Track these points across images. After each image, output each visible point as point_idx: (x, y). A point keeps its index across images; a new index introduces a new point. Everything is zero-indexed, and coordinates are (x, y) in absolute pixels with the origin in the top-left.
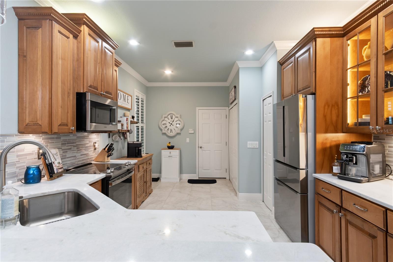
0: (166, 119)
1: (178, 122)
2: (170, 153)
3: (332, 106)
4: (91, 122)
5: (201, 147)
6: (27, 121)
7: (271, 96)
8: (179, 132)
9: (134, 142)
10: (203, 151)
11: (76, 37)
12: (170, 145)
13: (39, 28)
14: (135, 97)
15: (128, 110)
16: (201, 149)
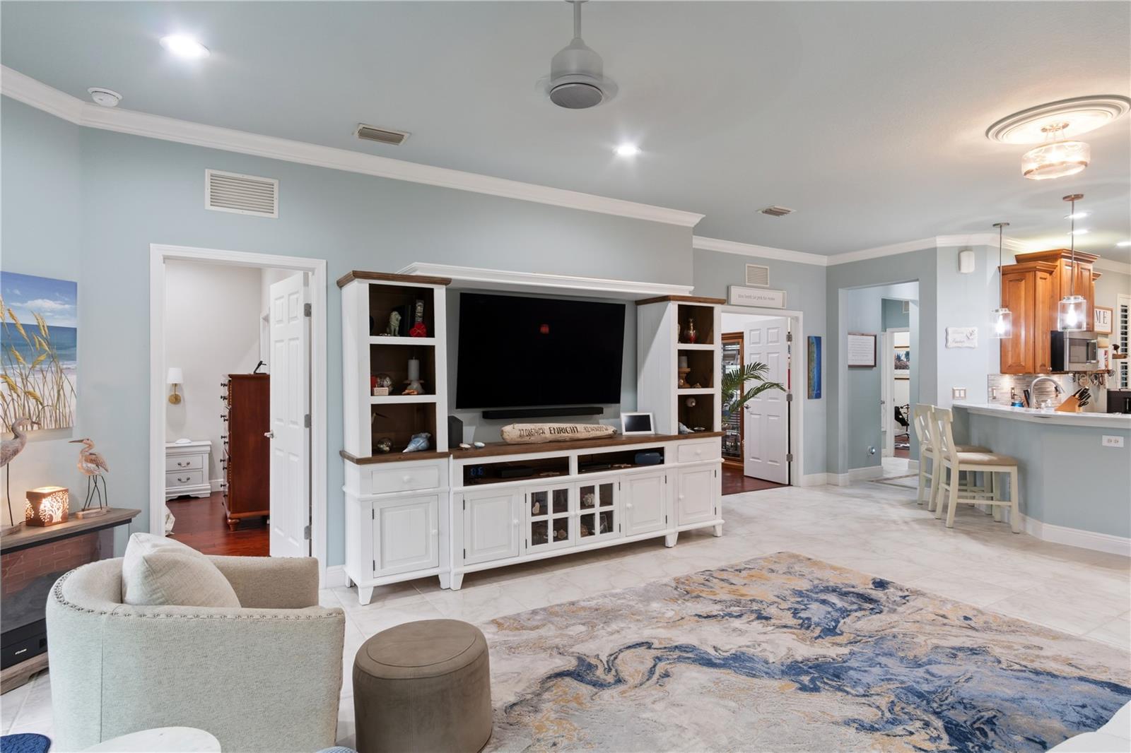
4: (1070, 362)
6: (1010, 363)
11: (1051, 273)
13: (1022, 280)
14: (1119, 309)
15: (1105, 335)
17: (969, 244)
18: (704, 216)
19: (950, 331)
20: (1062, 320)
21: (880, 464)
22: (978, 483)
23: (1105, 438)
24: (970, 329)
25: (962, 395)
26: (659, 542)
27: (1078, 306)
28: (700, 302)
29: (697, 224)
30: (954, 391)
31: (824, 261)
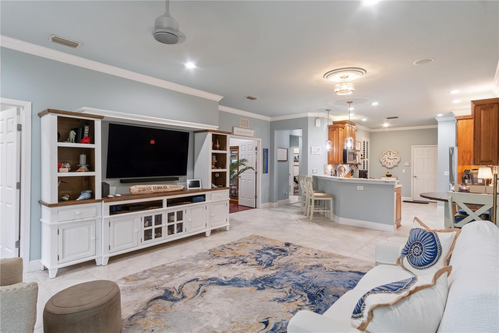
0: (385, 155)
1: (395, 157)
3: (467, 152)
4: (349, 160)
5: (415, 177)
6: (331, 160)
8: (396, 164)
9: (362, 170)
10: (418, 180)
11: (343, 128)
12: (388, 174)
13: (335, 130)
14: (363, 142)
15: (359, 151)
16: (415, 178)
17: (319, 116)
18: (223, 97)
19: (312, 148)
20: (346, 145)
21: (288, 198)
22: (320, 204)
23: (358, 187)
24: (319, 148)
25: (316, 172)
26: (203, 235)
27: (351, 140)
28: (221, 133)
29: (221, 100)
30: (313, 170)
31: (269, 119)
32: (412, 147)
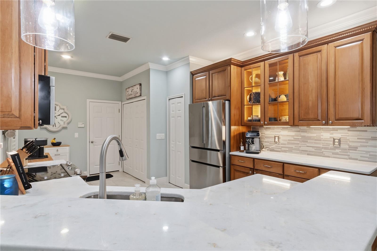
1: (64, 115)
2: (57, 151)
3: (237, 109)
5: (92, 142)
7: (182, 97)
8: (65, 125)
9: (37, 140)
10: (95, 146)
12: (55, 142)
16: (92, 144)
32: (88, 100)
